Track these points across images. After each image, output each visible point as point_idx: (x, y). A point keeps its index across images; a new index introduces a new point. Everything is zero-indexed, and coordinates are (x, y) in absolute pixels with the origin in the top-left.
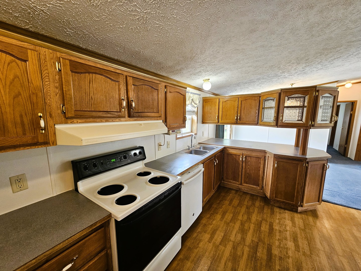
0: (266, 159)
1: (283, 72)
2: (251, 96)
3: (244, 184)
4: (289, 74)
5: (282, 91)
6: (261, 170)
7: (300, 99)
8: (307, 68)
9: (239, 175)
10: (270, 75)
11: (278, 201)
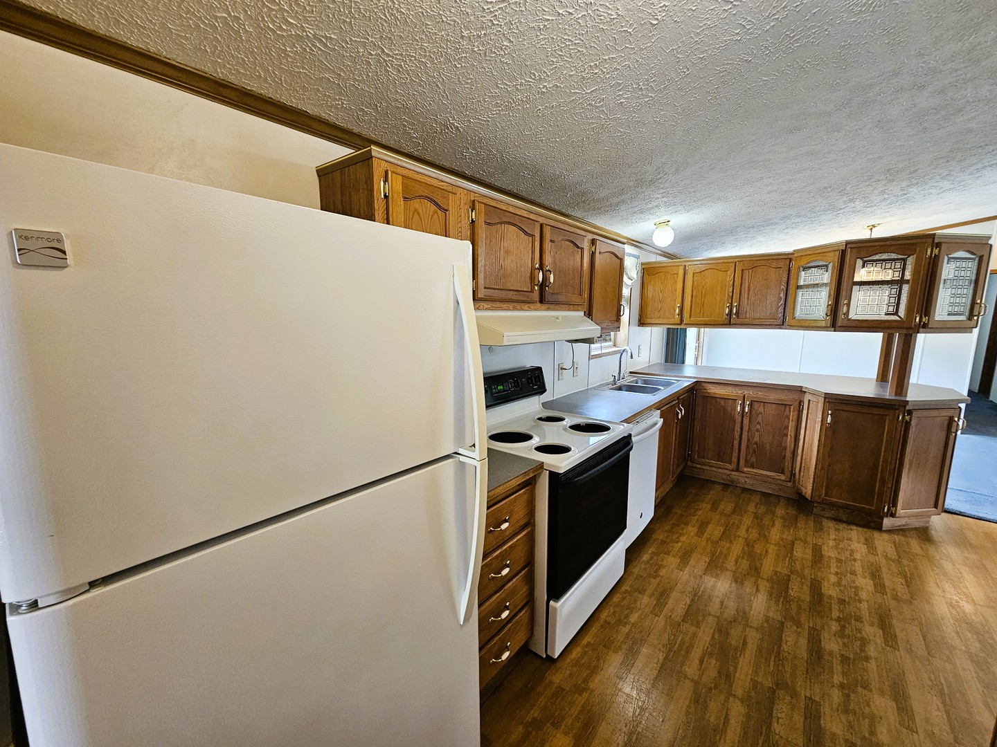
0: (803, 408)
1: (851, 200)
2: (766, 258)
3: (745, 469)
4: (866, 204)
5: (849, 246)
6: (791, 432)
7: (893, 263)
8: (914, 190)
9: (733, 446)
10: (818, 209)
11: (832, 505)
